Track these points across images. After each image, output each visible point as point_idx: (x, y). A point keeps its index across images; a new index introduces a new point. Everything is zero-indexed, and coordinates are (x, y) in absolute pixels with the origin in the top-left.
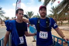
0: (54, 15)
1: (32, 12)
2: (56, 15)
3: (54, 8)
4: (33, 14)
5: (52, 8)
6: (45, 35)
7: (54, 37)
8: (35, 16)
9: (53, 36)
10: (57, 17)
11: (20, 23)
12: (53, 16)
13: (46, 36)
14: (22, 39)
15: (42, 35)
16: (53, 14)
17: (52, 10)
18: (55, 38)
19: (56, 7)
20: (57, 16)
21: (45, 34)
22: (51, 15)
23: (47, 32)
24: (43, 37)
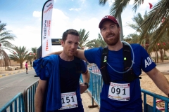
0: (142, 37)
1: (84, 31)
2: (148, 36)
5: (136, 19)
6: (122, 92)
7: (146, 93)
8: (92, 41)
9: (143, 92)
10: (151, 42)
13: (124, 94)
14: (72, 97)
15: (116, 92)
16: (138, 34)
17: (135, 23)
18: (147, 96)
19: (145, 16)
20: (150, 39)
21: (122, 89)
22: (134, 36)
23: (127, 84)
24: (119, 97)
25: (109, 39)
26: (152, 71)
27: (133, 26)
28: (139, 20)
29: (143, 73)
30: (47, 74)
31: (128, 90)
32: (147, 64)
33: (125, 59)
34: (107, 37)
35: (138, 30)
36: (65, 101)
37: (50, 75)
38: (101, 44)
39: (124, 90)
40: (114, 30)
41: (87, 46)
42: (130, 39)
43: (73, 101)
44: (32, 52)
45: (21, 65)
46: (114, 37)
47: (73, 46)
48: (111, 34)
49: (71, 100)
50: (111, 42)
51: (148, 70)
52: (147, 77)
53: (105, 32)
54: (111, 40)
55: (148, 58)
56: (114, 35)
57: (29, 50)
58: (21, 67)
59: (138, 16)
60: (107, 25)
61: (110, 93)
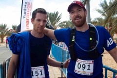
0: (106, 21)
1: (57, 13)
2: (111, 20)
3: (107, 5)
4: (59, 19)
5: (102, 5)
7: (107, 69)
8: (64, 22)
9: (104, 67)
10: (114, 25)
11: (39, 37)
12: (103, 22)
13: (89, 69)
14: (41, 71)
16: (104, 18)
17: (101, 9)
18: (108, 71)
19: (110, 3)
20: (113, 22)
21: (87, 65)
22: (100, 19)
23: (91, 61)
24: (84, 72)
25: (76, 21)
26: (113, 50)
27: (99, 11)
28: (104, 6)
29: (105, 51)
30: (18, 49)
31: (92, 66)
32: (109, 44)
33: (91, 39)
34: (75, 19)
35: (104, 14)
36: (34, 74)
37: (21, 50)
38: (71, 25)
39: (89, 66)
40: (81, 14)
41: (60, 26)
42: (96, 22)
43: (42, 75)
44: (12, 29)
45: (2, 40)
46: (80, 20)
47: (41, 23)
48: (78, 17)
49: (40, 73)
50: (78, 24)
51: (109, 49)
52: (109, 55)
53: (73, 15)
54: (78, 22)
55: (110, 38)
56: (81, 17)
57: (9, 27)
58: (2, 42)
59: (104, 3)
60: (75, 9)
61: (76, 68)
